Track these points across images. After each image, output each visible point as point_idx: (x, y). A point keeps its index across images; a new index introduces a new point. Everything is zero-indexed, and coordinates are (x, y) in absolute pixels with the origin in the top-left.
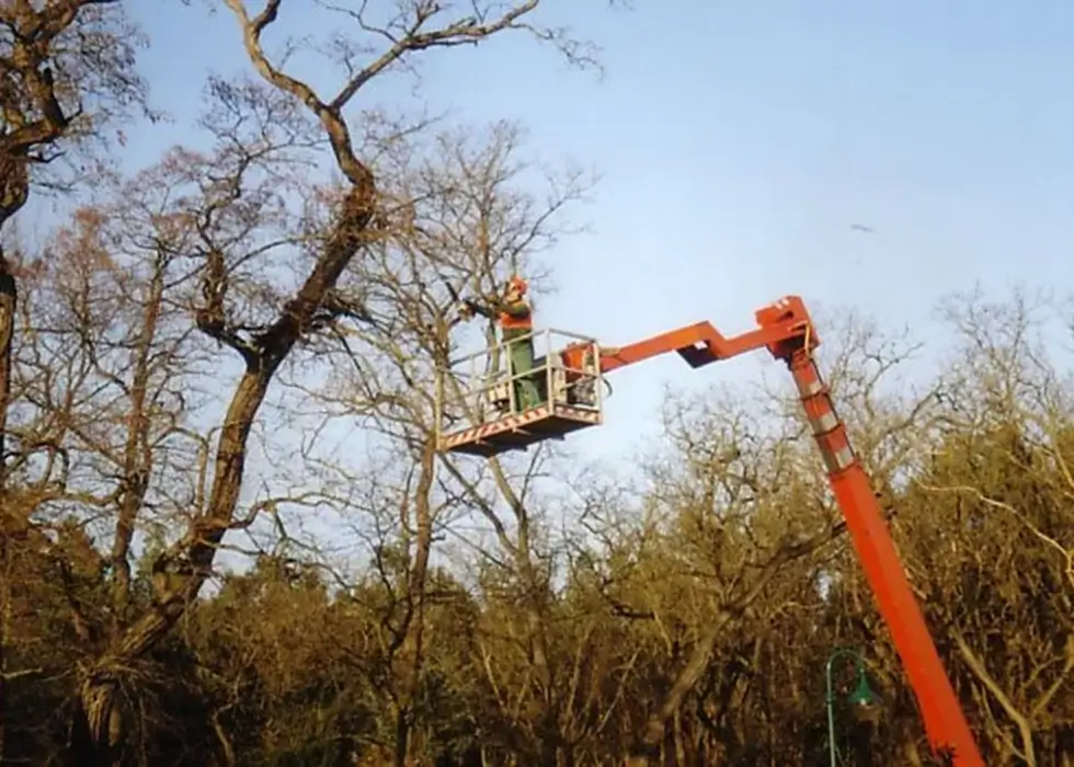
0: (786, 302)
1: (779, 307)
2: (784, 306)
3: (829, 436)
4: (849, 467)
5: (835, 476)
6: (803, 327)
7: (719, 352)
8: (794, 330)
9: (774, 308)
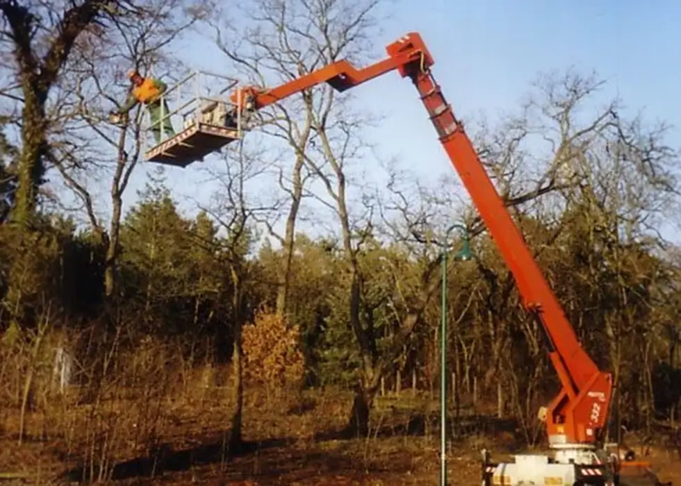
0: (407, 38)
1: (402, 41)
2: (406, 41)
3: (439, 118)
4: (453, 133)
5: (445, 140)
6: (419, 53)
7: (353, 80)
8: (411, 56)
9: (398, 42)
